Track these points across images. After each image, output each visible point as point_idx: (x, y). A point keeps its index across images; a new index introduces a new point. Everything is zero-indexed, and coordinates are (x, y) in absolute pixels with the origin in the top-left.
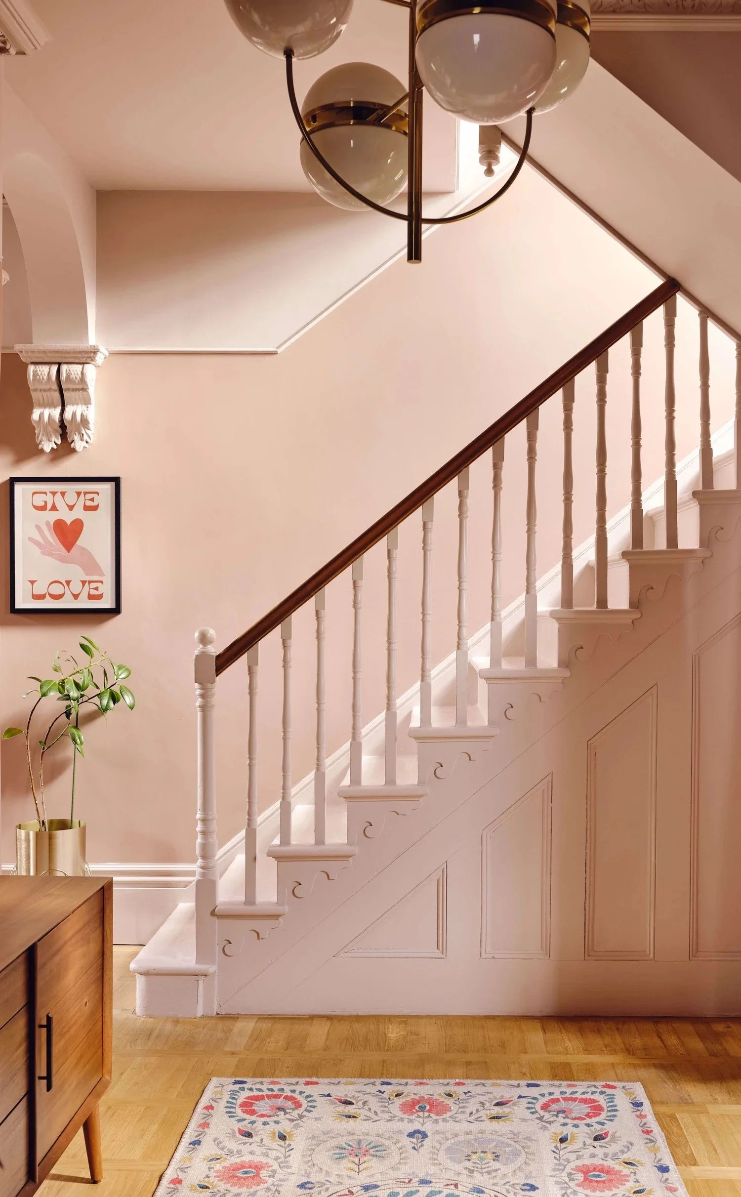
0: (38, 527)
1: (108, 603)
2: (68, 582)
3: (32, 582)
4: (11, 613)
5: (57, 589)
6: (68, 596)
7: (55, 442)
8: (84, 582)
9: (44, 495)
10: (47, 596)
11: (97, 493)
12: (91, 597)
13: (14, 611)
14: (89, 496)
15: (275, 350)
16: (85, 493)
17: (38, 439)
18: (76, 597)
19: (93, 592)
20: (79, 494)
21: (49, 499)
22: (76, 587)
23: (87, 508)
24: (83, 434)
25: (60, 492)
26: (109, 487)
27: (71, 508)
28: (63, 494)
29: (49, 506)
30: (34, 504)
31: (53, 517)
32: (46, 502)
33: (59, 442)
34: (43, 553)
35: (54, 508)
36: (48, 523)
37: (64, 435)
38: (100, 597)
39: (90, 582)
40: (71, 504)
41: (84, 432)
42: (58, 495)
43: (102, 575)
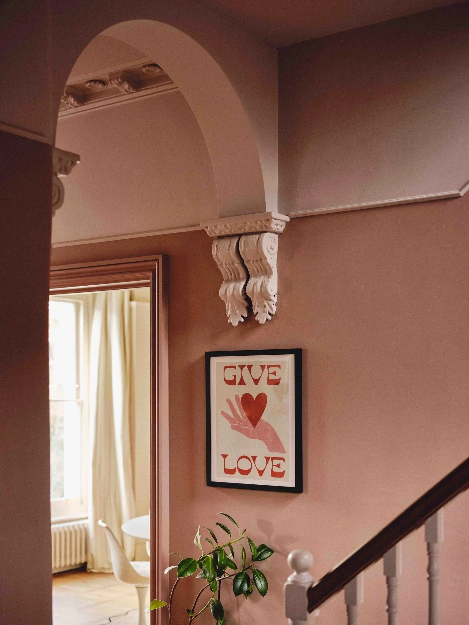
0: (229, 401)
1: (289, 481)
2: (254, 458)
3: (225, 456)
4: (208, 485)
5: (245, 465)
6: (254, 472)
7: (242, 315)
8: (267, 459)
9: (233, 369)
10: (237, 471)
11: (279, 366)
12: (274, 474)
13: (210, 483)
14: (272, 370)
15: (457, 192)
16: (269, 366)
17: (228, 313)
18: (261, 473)
19: (276, 469)
20: (263, 367)
21: (238, 372)
22: (261, 463)
23: (270, 382)
24: (265, 306)
25: (248, 366)
26: (289, 360)
27: (256, 382)
28: (250, 367)
29: (238, 381)
30: (226, 379)
31: (241, 391)
32: (235, 376)
33: (246, 315)
34: (234, 428)
35: (242, 383)
36: (237, 397)
37: (250, 308)
38: (280, 475)
39: (273, 459)
40: (256, 378)
41: (266, 304)
42: (246, 369)
43: (283, 451)
